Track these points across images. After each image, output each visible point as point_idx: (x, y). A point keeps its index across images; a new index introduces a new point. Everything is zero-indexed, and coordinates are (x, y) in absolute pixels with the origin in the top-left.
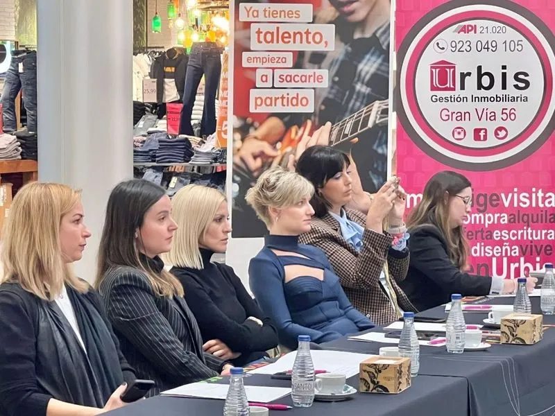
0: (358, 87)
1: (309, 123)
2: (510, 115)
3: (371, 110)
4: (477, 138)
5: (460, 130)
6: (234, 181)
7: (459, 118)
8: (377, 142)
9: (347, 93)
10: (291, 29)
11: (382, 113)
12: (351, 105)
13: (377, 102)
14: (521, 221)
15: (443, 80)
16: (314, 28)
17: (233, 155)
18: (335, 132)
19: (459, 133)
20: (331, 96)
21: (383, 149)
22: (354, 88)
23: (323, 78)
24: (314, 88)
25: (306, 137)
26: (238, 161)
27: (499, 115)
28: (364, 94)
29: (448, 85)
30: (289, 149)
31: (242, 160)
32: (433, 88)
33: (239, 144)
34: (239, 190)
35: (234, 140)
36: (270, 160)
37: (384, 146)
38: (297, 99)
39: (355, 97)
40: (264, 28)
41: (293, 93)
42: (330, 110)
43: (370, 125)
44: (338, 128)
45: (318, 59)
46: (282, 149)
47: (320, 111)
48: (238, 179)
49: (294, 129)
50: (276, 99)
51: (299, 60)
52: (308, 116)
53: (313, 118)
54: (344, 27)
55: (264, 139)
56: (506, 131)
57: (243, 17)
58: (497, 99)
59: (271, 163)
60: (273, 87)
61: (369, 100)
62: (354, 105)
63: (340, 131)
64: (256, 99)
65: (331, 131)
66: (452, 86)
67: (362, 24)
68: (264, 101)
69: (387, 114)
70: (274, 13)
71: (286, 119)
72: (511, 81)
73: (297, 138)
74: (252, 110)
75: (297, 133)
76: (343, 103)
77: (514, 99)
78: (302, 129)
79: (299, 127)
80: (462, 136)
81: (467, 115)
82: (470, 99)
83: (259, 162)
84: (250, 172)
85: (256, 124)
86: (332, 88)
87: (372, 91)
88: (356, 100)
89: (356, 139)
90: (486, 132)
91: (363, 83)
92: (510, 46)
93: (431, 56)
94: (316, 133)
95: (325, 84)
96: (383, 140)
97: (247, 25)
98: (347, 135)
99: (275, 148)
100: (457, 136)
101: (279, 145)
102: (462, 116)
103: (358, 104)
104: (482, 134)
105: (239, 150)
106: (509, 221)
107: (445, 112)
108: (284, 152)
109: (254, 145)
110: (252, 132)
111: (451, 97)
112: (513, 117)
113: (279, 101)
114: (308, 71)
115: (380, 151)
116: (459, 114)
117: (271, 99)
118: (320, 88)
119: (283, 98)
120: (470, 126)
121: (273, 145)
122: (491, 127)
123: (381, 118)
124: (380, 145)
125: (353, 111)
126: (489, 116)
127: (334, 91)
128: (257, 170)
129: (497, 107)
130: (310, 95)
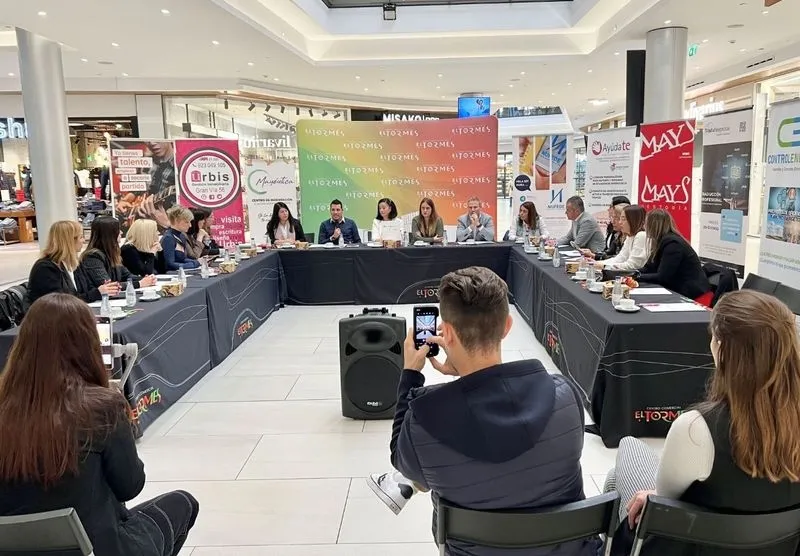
1: (145, 195)
3: (169, 189)
4: (210, 199)
8: (172, 201)
9: (159, 183)
10: (135, 159)
11: (173, 190)
12: (161, 187)
13: (171, 186)
14: (229, 227)
15: (196, 178)
16: (144, 159)
18: (155, 198)
19: (204, 197)
20: (153, 184)
22: (162, 181)
23: (149, 178)
25: (144, 200)
27: (218, 190)
28: (166, 183)
29: (198, 180)
30: (137, 205)
32: (193, 181)
33: (117, 203)
35: (115, 202)
37: (175, 202)
38: (139, 186)
40: (124, 159)
41: (137, 184)
42: (153, 189)
43: (169, 194)
44: (156, 196)
45: (146, 170)
47: (149, 190)
51: (139, 171)
52: (144, 192)
53: (146, 193)
54: (156, 159)
55: (128, 201)
56: (221, 196)
57: (114, 155)
58: (217, 184)
60: (129, 182)
61: (168, 186)
63: (158, 197)
64: (122, 186)
66: (200, 180)
67: (163, 157)
68: (126, 187)
69: (176, 190)
70: (127, 153)
71: (135, 193)
72: (222, 178)
73: (140, 200)
74: (121, 190)
75: (140, 198)
76: (158, 187)
77: (223, 184)
79: (141, 196)
81: (206, 190)
82: (207, 185)
83: (125, 210)
85: (123, 196)
86: (152, 181)
87: (169, 182)
88: (163, 185)
90: (214, 196)
91: (165, 179)
92: (220, 165)
93: (191, 169)
95: (150, 180)
96: (175, 200)
97: (116, 158)
98: (160, 199)
101: (133, 203)
102: (204, 191)
103: (164, 187)
104: (212, 197)
106: (225, 227)
107: (198, 190)
109: (122, 204)
110: (122, 199)
111: (200, 184)
112: (223, 191)
113: (132, 187)
114: (143, 175)
117: (129, 186)
118: (148, 182)
119: (133, 185)
120: (207, 194)
121: (131, 203)
122: (216, 194)
123: (173, 192)
125: (162, 190)
126: (214, 190)
127: (154, 182)
129: (218, 187)
130: (144, 184)
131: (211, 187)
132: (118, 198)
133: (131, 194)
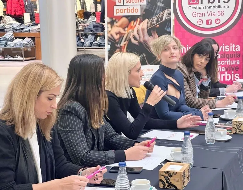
0: (159, 4)
1: (139, 20)
2: (221, 14)
3: (164, 14)
4: (208, 23)
5: (200, 21)
6: (108, 44)
7: (200, 16)
8: (166, 27)
9: (154, 6)
11: (168, 15)
12: (156, 11)
13: (167, 10)
14: (226, 57)
17: (108, 33)
18: (149, 23)
19: (200, 22)
20: (147, 8)
21: (169, 29)
22: (157, 4)
24: (140, 5)
25: (137, 25)
26: (110, 36)
27: (217, 14)
28: (161, 7)
29: (196, 2)
30: (131, 30)
31: (111, 35)
32: (190, 4)
33: (110, 29)
34: (111, 48)
35: (108, 27)
36: (123, 35)
37: (169, 28)
38: (133, 9)
39: (157, 8)
41: (132, 7)
42: (147, 14)
43: (164, 19)
44: (150, 21)
46: (128, 30)
47: (143, 14)
48: (110, 43)
49: (132, 22)
50: (125, 10)
52: (138, 16)
53: (140, 17)
55: (120, 26)
56: (220, 20)
58: (216, 7)
59: (123, 36)
60: (123, 5)
61: (163, 9)
62: (157, 11)
63: (152, 22)
64: (117, 10)
65: (148, 23)
66: (197, 2)
68: (120, 11)
69: (171, 15)
71: (129, 18)
73: (134, 26)
74: (115, 14)
75: (134, 24)
76: (153, 11)
77: (223, 7)
78: (136, 22)
79: (135, 21)
80: (201, 23)
81: (203, 14)
82: (205, 7)
83: (118, 36)
84: (115, 40)
85: (117, 20)
86: (147, 5)
87: (165, 5)
88: (158, 9)
89: (158, 26)
90: (211, 21)
91: (160, 2)
94: (142, 24)
96: (169, 26)
98: (154, 24)
99: (125, 30)
100: (199, 23)
101: (126, 29)
102: (201, 15)
103: (159, 11)
104: (210, 22)
105: (110, 31)
106: (221, 57)
107: (194, 13)
108: (129, 31)
109: (116, 29)
110: (115, 24)
111: (197, 7)
112: (222, 14)
113: (126, 11)
115: (168, 30)
116: (200, 14)
117: (123, 10)
118: (143, 5)
119: (128, 9)
120: (204, 19)
121: (124, 29)
122: (213, 19)
123: (168, 17)
124: (168, 28)
125: (156, 14)
126: (213, 14)
127: (149, 6)
128: (117, 39)
129: (216, 11)
130: (139, 8)
131: (209, 10)
132: (112, 23)
133: (124, 19)
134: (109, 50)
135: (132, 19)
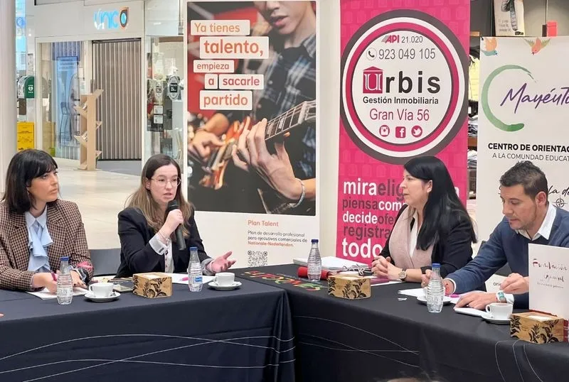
0: (289, 89)
1: (248, 119)
2: (424, 115)
3: (300, 109)
4: (398, 135)
5: (385, 128)
6: (189, 165)
7: (385, 117)
8: (306, 137)
9: (280, 94)
10: (233, 41)
11: (310, 112)
12: (283, 105)
13: (306, 102)
15: (373, 84)
16: (251, 40)
17: (188, 143)
18: (270, 127)
19: (385, 130)
20: (267, 97)
21: (311, 142)
22: (285, 90)
23: (259, 82)
24: (252, 90)
25: (246, 130)
26: (191, 148)
27: (415, 116)
28: (294, 96)
29: (377, 88)
30: (232, 140)
31: (195, 147)
32: (365, 91)
33: (192, 135)
34: (193, 172)
35: (188, 132)
36: (217, 149)
37: (313, 140)
38: (238, 98)
39: (286, 97)
40: (211, 40)
41: (235, 94)
42: (266, 108)
43: (300, 121)
44: (273, 124)
45: (255, 65)
46: (226, 140)
47: (258, 109)
48: (191, 163)
49: (236, 124)
50: (221, 99)
51: (240, 66)
52: (247, 113)
53: (251, 115)
54: (276, 39)
55: (212, 131)
56: (421, 130)
57: (194, 32)
58: (414, 101)
59: (218, 151)
60: (218, 89)
61: (299, 100)
62: (286, 104)
63: (275, 126)
64: (205, 98)
65: (267, 126)
66: (380, 89)
67: (292, 36)
68: (211, 100)
69: (315, 112)
70: (218, 28)
71: (230, 115)
72: (425, 85)
73: (239, 131)
74: (202, 107)
75: (238, 126)
76: (277, 103)
77: (427, 101)
78: (243, 124)
79: (241, 122)
80: (386, 133)
81: (391, 114)
82: (393, 101)
83: (208, 150)
84: (201, 158)
85: (206, 119)
86: (267, 90)
87: (302, 93)
88: (288, 100)
89: (288, 134)
90: (405, 130)
91: (293, 85)
92: (425, 54)
93: (364, 63)
94: (254, 128)
95: (261, 87)
96: (311, 135)
97: (197, 38)
98: (280, 130)
99: (220, 139)
100: (383, 133)
101: (224, 137)
102: (387, 115)
103: (289, 104)
104: (402, 131)
105: (192, 140)
107: (374, 112)
108: (228, 142)
109: (203, 137)
110: (202, 126)
111: (379, 99)
112: (426, 117)
113: (224, 101)
114: (247, 76)
115: (309, 144)
116: (385, 114)
117: (217, 99)
118: (257, 90)
119: (226, 98)
120: (393, 124)
121: (219, 136)
122: (409, 125)
123: (309, 116)
124: (309, 139)
125: (285, 110)
126: (407, 116)
127: (269, 93)
128: (206, 156)
129: (413, 108)
130: (249, 95)
131: (401, 106)
132: (195, 124)
133: (219, 117)
134: (189, 176)
135: (235, 117)
